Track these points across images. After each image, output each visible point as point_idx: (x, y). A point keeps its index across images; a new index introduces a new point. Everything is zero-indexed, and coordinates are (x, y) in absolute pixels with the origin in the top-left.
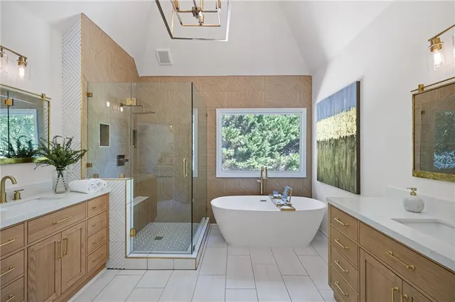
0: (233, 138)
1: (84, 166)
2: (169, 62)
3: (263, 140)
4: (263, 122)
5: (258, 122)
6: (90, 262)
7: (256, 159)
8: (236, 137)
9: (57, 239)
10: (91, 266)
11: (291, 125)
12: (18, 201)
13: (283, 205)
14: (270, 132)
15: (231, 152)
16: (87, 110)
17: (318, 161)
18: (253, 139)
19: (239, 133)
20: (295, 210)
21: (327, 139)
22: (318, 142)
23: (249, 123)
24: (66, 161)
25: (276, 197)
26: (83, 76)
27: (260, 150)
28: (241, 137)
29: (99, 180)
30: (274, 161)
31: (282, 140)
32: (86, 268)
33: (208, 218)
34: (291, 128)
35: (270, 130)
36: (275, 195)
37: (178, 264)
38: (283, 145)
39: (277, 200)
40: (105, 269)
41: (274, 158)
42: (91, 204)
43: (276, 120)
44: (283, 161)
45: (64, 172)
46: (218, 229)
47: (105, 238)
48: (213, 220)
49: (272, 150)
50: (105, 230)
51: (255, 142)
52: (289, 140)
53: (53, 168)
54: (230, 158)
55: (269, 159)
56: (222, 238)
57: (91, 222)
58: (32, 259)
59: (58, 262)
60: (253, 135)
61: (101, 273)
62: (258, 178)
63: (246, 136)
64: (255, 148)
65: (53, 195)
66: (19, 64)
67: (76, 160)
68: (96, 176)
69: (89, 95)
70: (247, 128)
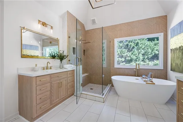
0: (124, 54)
1: (68, 60)
2: (96, 23)
3: (139, 54)
4: (139, 46)
5: (136, 46)
6: (69, 92)
7: (135, 62)
8: (125, 53)
9: (59, 81)
10: (69, 93)
11: (155, 46)
12: (51, 69)
13: (148, 81)
14: (143, 50)
15: (123, 59)
16: (69, 42)
17: (171, 60)
18: (133, 53)
19: (127, 51)
20: (155, 84)
21: (178, 47)
22: (171, 50)
23: (131, 47)
24: (62, 58)
25: (144, 78)
26: (68, 31)
27: (137, 58)
28: (127, 53)
29: (71, 65)
30: (146, 64)
31: (150, 53)
32: (68, 93)
33: (111, 85)
34: (155, 48)
35: (143, 49)
36: (143, 77)
37: (97, 99)
38: (150, 56)
39: (144, 79)
40: (74, 96)
41: (145, 62)
42: (69, 73)
43: (146, 44)
44: (151, 64)
45: (62, 62)
46: (115, 89)
47: (73, 85)
48: (113, 86)
49: (144, 59)
50: (73, 82)
51: (134, 55)
52: (154, 54)
53: (59, 60)
54: (123, 62)
55: (142, 63)
56: (116, 93)
57: (69, 79)
58: (52, 86)
59: (59, 89)
60: (134, 52)
61: (72, 96)
62: (134, 69)
63: (130, 52)
64: (134, 58)
65: (60, 69)
66: (51, 29)
67: (65, 58)
68: (71, 64)
69: (69, 37)
70: (130, 49)
